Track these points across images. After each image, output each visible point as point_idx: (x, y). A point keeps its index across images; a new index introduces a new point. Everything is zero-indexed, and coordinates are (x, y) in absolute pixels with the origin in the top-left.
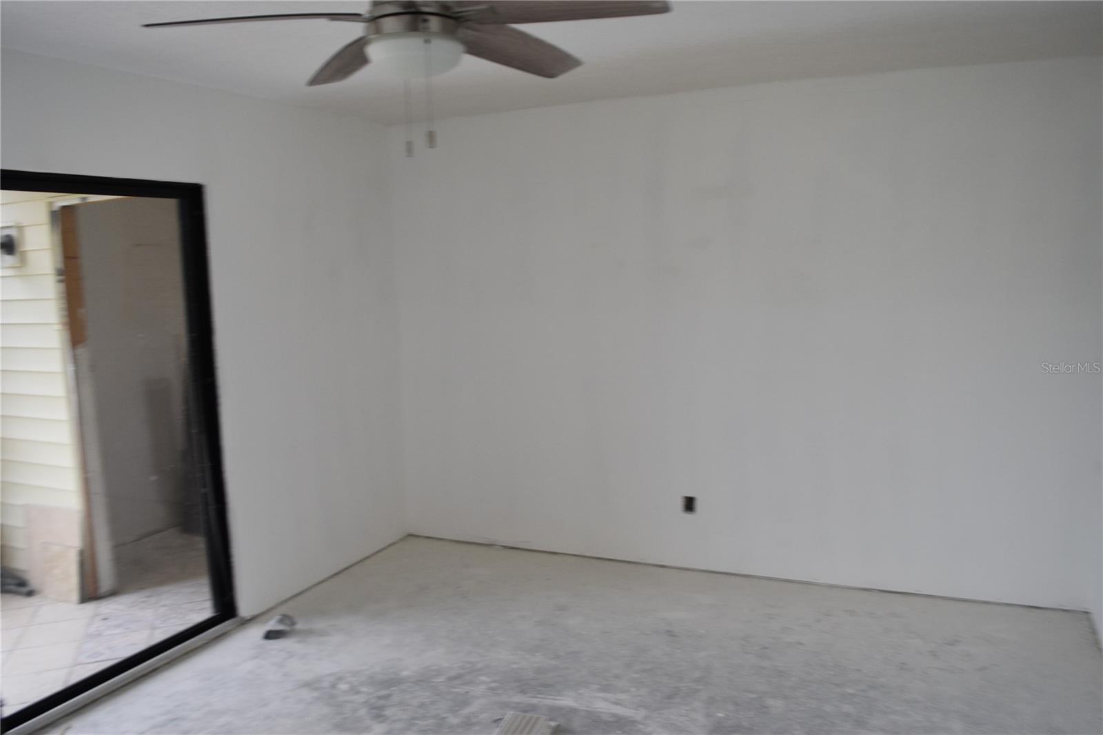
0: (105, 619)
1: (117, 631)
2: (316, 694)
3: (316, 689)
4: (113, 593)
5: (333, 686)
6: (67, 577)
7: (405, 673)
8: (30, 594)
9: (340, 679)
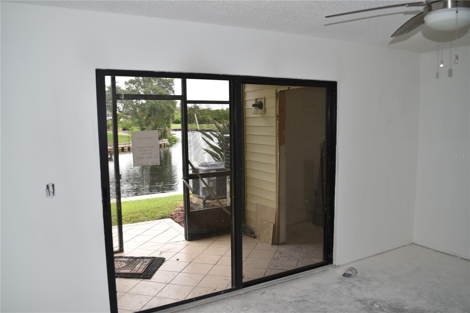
0: (280, 253)
1: (285, 259)
2: (363, 306)
3: (364, 304)
4: (284, 244)
5: (372, 305)
6: (268, 234)
7: (406, 308)
8: (255, 237)
9: (375, 302)
